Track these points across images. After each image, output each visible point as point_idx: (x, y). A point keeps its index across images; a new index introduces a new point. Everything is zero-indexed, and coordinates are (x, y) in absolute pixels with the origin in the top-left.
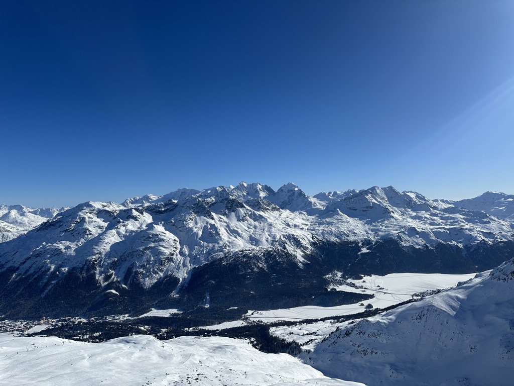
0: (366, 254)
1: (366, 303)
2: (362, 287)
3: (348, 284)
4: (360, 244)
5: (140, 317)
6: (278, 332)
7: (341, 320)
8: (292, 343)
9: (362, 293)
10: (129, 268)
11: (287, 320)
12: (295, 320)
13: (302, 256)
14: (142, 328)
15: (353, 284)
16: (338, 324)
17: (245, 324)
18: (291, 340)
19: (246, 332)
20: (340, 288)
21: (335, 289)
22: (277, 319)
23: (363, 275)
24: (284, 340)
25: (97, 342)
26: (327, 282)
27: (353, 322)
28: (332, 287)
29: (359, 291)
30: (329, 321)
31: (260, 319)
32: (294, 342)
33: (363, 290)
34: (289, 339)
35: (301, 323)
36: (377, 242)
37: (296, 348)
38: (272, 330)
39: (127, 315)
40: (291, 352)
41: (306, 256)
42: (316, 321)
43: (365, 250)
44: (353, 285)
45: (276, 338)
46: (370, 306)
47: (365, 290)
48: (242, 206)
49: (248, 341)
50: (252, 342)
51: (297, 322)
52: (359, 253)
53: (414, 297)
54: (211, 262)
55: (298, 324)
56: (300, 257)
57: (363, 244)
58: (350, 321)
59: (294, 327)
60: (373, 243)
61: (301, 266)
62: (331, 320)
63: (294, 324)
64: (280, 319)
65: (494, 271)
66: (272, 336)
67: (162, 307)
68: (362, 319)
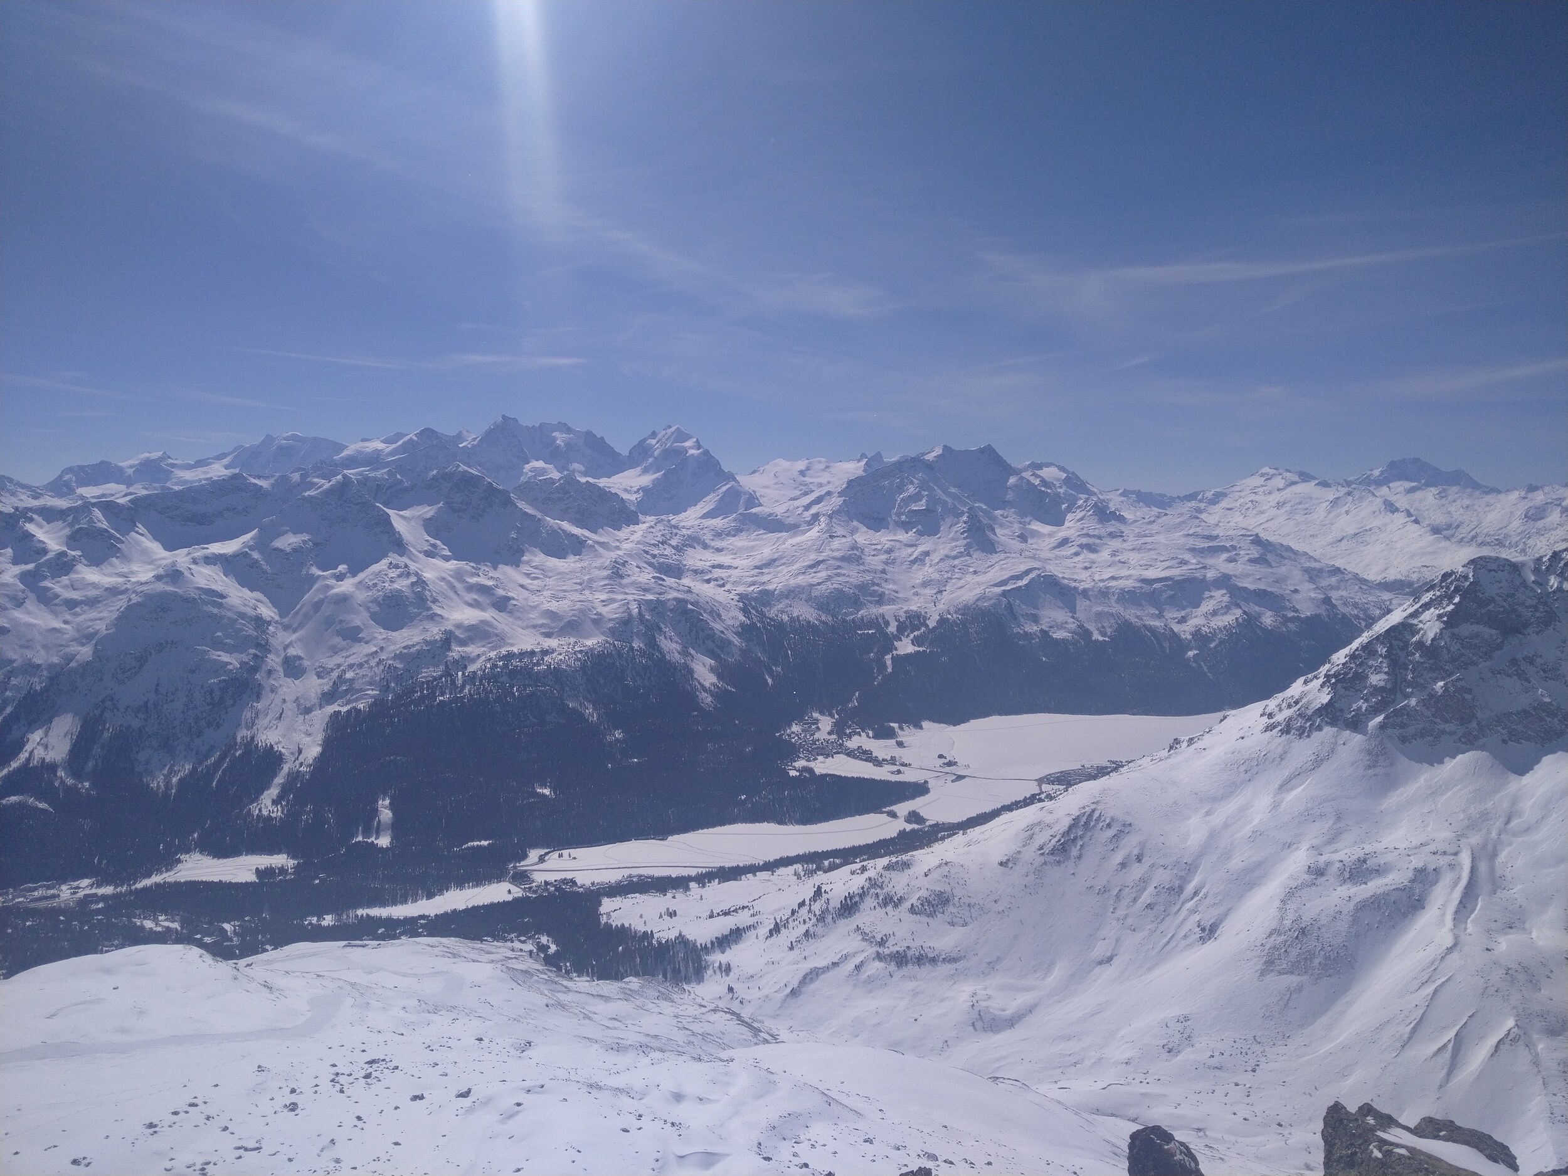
0: (908, 656)
1: (903, 809)
2: (892, 762)
3: (850, 753)
4: (892, 628)
5: (139, 884)
6: (627, 913)
7: (826, 863)
8: (674, 944)
9: (893, 778)
11: (658, 873)
12: (685, 872)
13: (713, 669)
14: (149, 924)
15: (865, 752)
16: (820, 878)
17: (517, 892)
18: (672, 935)
19: (523, 915)
20: (822, 766)
21: (810, 771)
22: (626, 873)
23: (895, 725)
24: (647, 936)
26: (791, 751)
27: (864, 869)
28: (801, 763)
29: (882, 774)
30: (790, 870)
31: (569, 875)
32: (681, 939)
33: (895, 768)
34: (665, 931)
35: (704, 879)
36: (942, 621)
38: (607, 905)
39: (85, 882)
40: (670, 973)
41: (720, 672)
42: (753, 869)
43: (905, 647)
44: (865, 756)
45: (623, 933)
46: (914, 817)
47: (902, 769)
49: (529, 946)
50: (542, 949)
51: (690, 879)
52: (888, 657)
53: (1046, 788)
54: (398, 697)
55: (693, 885)
56: (704, 672)
57: (901, 628)
58: (856, 866)
59: (680, 895)
60: (932, 624)
61: (707, 699)
62: (798, 867)
63: (680, 883)
64: (635, 872)
65: (1272, 704)
66: (608, 926)
67: (223, 851)
68: (894, 859)
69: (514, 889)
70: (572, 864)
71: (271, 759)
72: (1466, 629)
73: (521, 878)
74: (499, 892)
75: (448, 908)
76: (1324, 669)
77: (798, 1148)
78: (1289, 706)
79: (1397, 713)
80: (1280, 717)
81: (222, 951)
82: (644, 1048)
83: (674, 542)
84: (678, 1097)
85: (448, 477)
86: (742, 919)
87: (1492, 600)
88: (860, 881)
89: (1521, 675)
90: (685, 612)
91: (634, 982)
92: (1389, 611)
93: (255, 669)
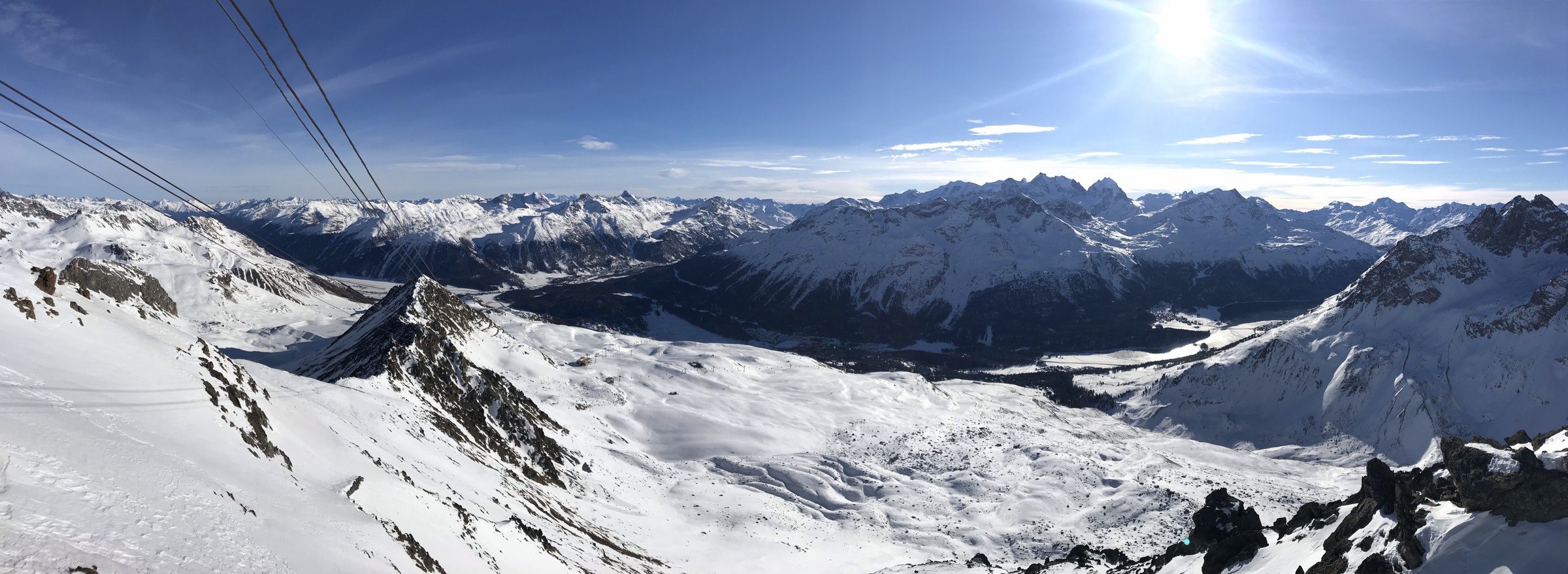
0: (1202, 279)
1: (1200, 342)
2: (1195, 324)
3: (1178, 319)
4: (1196, 267)
5: (903, 350)
6: (1083, 381)
7: (1167, 365)
8: (1102, 396)
9: (1195, 330)
10: (888, 287)
11: (1096, 366)
12: (1107, 367)
13: (1121, 283)
14: (905, 364)
15: (1184, 319)
16: (1164, 371)
17: (1039, 370)
18: (1102, 392)
19: (1041, 379)
20: (1166, 325)
21: (1161, 327)
22: (1084, 365)
23: (1196, 308)
24: (1092, 392)
25: (852, 372)
26: (1153, 319)
27: (1183, 367)
28: (1157, 324)
29: (1191, 328)
30: (1152, 367)
31: (1060, 365)
32: (1106, 394)
33: (1196, 327)
34: (1099, 391)
35: (1115, 370)
36: (1216, 264)
37: (1107, 401)
38: (1076, 379)
39: (885, 346)
40: (1101, 406)
41: (1125, 283)
42: (1136, 367)
43: (1201, 275)
44: (1185, 321)
45: (1082, 390)
46: (1204, 346)
47: (1199, 326)
48: (1040, 210)
49: (1043, 391)
50: (1049, 393)
51: (1110, 369)
52: (1194, 279)
53: (1257, 332)
54: (995, 287)
55: (1110, 372)
56: (1116, 283)
57: (1200, 266)
58: (1180, 366)
59: (1105, 377)
60: (1212, 265)
61: (1118, 296)
62: (1155, 366)
63: (1104, 371)
64: (1087, 365)
65: (1340, 295)
66: (1076, 386)
67: (930, 340)
68: (1195, 362)
69: (1038, 368)
70: (1060, 360)
71: (948, 307)
72: (1405, 263)
73: (1041, 364)
74: (1031, 369)
75: (1012, 373)
76: (1358, 281)
77: (1155, 480)
78: (1346, 296)
79: (1383, 295)
80: (1343, 300)
81: (929, 378)
82: (1088, 437)
83: (1106, 229)
84: (1104, 458)
85: (1017, 198)
86: (1132, 387)
87: (1413, 252)
88: (1182, 371)
89: (1424, 279)
90: (1110, 259)
91: (1088, 410)
92: (1379, 257)
93: (944, 273)
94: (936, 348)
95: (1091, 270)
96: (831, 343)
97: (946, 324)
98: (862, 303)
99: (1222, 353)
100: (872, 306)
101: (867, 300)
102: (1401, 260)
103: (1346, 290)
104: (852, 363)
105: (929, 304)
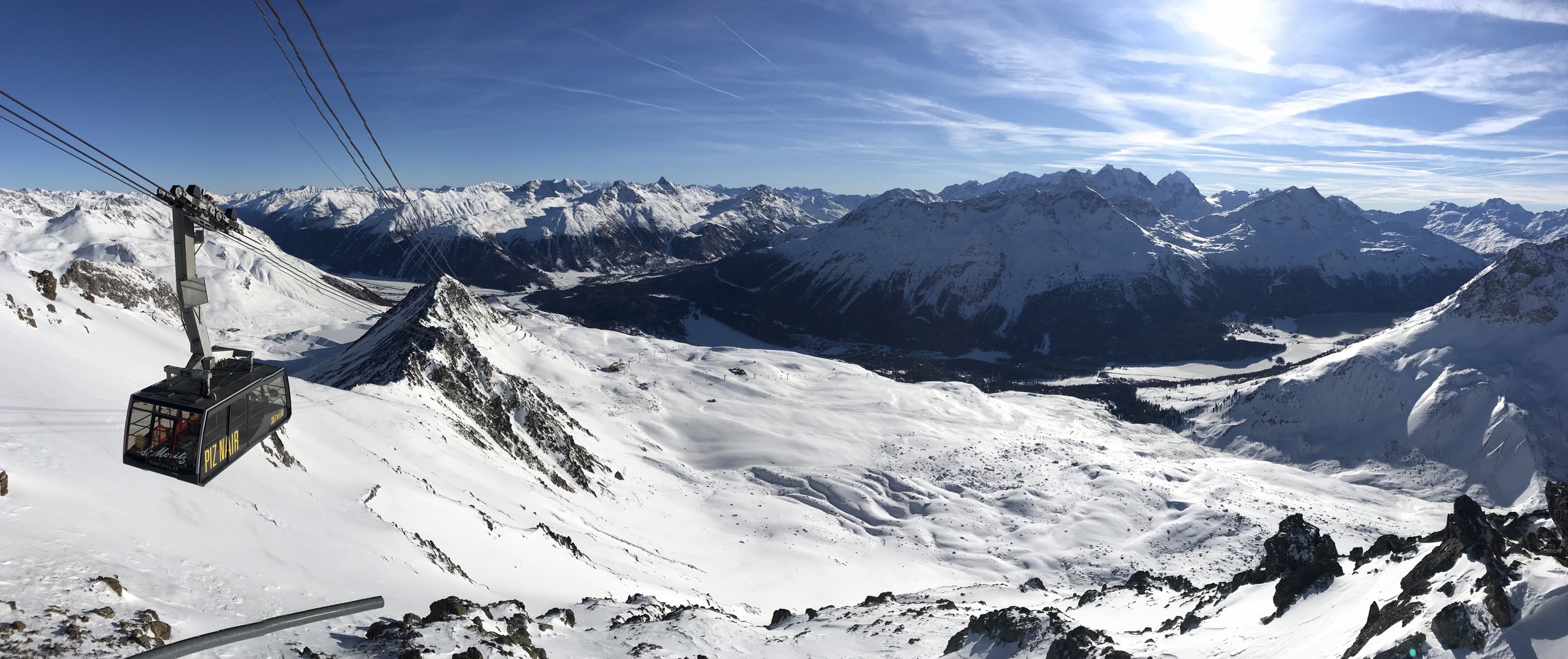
0: (1279, 287)
1: (1275, 356)
2: (1270, 336)
3: (1252, 332)
4: (1272, 273)
5: (957, 358)
6: (1147, 395)
7: (1240, 380)
8: (1169, 411)
9: (1271, 342)
10: (944, 290)
11: (1163, 379)
12: (1175, 380)
13: (1192, 289)
15: (1259, 330)
16: (1237, 386)
17: (1101, 382)
18: (1168, 407)
19: (1103, 392)
20: (1240, 337)
21: (1234, 339)
22: (1149, 378)
23: (1273, 318)
24: (1157, 407)
25: (902, 382)
26: (1225, 330)
27: (1257, 383)
28: (1229, 336)
29: (1266, 341)
30: (1224, 382)
31: (1123, 377)
32: (1172, 410)
33: (1272, 339)
34: (1165, 405)
35: (1184, 383)
36: (1293, 271)
37: (1174, 417)
38: (1140, 392)
39: (939, 354)
40: (1166, 423)
41: (1196, 289)
42: (1206, 381)
43: (1278, 282)
44: (1259, 332)
45: (1146, 404)
46: (1280, 360)
47: (1275, 339)
48: (1106, 206)
49: (1105, 405)
50: (1111, 407)
51: (1177, 383)
52: (1270, 287)
54: (1054, 290)
55: (1178, 385)
56: (1187, 291)
57: (1276, 274)
58: (1254, 381)
59: (1172, 390)
60: (1289, 272)
61: (1188, 303)
62: (1227, 381)
63: (1172, 385)
64: (1153, 378)
65: (1435, 308)
66: (1139, 400)
67: (985, 349)
68: (1270, 378)
69: (1100, 379)
70: (1124, 372)
71: (1002, 314)
72: (1517, 275)
73: (1103, 375)
74: (1094, 380)
75: (1071, 384)
76: (1458, 292)
77: (1223, 503)
78: (1443, 309)
80: (1439, 314)
82: (1153, 455)
84: (1169, 478)
86: (1201, 403)
87: (1527, 261)
88: (1255, 387)
89: (1539, 294)
90: (1181, 262)
91: (1152, 426)
92: (1486, 267)
93: (999, 275)
94: (990, 357)
95: (1159, 274)
96: (882, 350)
97: (1001, 331)
98: (917, 306)
99: (1299, 368)
100: (926, 310)
101: (921, 304)
102: (1512, 271)
103: (1443, 303)
104: (903, 372)
105: (985, 309)
